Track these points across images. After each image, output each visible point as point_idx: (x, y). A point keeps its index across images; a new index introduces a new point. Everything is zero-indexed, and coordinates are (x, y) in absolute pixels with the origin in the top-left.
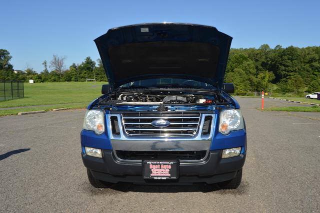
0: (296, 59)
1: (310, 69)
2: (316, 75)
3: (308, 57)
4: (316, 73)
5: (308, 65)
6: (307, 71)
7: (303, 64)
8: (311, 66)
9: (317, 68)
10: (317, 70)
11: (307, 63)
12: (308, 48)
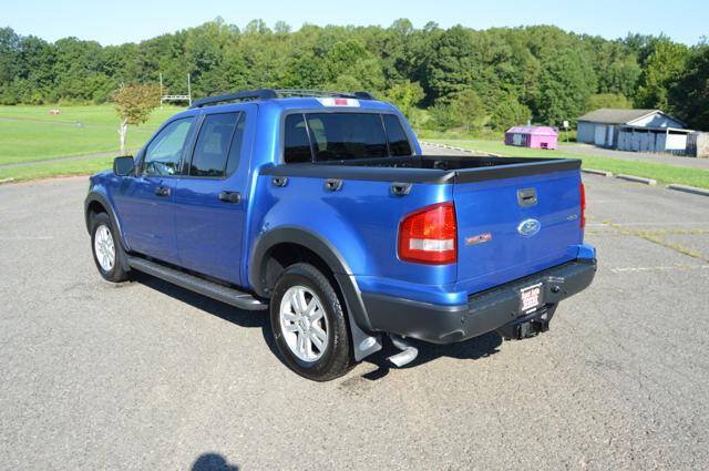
0: (467, 55)
1: (495, 77)
2: (506, 90)
3: (492, 52)
4: (506, 86)
5: (491, 68)
6: (490, 81)
7: (481, 67)
8: (497, 71)
9: (509, 76)
10: (508, 80)
11: (490, 63)
12: (492, 31)
